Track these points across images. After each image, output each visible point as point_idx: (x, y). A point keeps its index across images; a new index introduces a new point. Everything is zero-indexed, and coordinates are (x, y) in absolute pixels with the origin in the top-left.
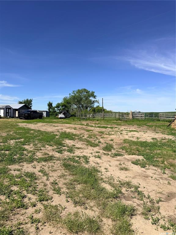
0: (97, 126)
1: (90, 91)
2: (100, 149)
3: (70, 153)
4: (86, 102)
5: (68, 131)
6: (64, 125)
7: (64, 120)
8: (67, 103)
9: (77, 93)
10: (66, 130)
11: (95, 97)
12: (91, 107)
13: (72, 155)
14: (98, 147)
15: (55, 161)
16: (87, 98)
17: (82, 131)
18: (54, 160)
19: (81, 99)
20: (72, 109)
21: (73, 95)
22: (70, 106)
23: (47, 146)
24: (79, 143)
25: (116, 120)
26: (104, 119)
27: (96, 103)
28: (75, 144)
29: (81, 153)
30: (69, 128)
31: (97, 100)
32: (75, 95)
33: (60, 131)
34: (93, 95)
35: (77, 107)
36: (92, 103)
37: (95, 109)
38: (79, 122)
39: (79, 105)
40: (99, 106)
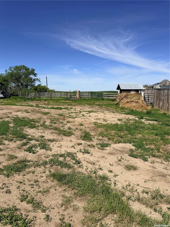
0: (49, 107)
2: (77, 138)
4: (26, 80)
5: (20, 115)
6: (9, 107)
7: (4, 100)
8: (4, 80)
9: (14, 70)
10: (16, 114)
11: (35, 75)
12: (32, 85)
13: (49, 153)
14: (73, 136)
16: (27, 76)
17: (39, 115)
19: (20, 77)
20: (10, 88)
21: (10, 71)
22: (8, 84)
23: (6, 142)
24: (46, 132)
25: (64, 99)
26: (51, 99)
27: (37, 81)
28: (43, 135)
29: (60, 148)
30: (19, 111)
31: (37, 79)
32: (13, 72)
33: (10, 115)
34: (33, 72)
35: (16, 85)
36: (33, 82)
37: (37, 88)
38: (25, 102)
39: (18, 83)
40: (40, 85)
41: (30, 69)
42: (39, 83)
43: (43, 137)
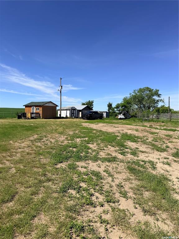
0: (162, 128)
1: (153, 90)
2: (169, 154)
3: (133, 156)
4: (148, 102)
5: (129, 132)
6: (124, 126)
7: (124, 121)
8: (127, 103)
9: (138, 92)
10: (127, 131)
11: (159, 96)
12: (154, 107)
13: (136, 158)
14: (166, 152)
15: (118, 163)
16: (150, 97)
17: (146, 134)
18: (117, 161)
19: (143, 99)
20: (133, 110)
21: (134, 94)
22: (131, 106)
23: (110, 147)
24: (143, 146)
27: (161, 102)
28: (138, 147)
29: (146, 158)
30: (130, 129)
31: (161, 99)
32: (136, 94)
33: (121, 132)
34: (157, 94)
35: (138, 107)
36: (156, 103)
37: (159, 109)
38: (141, 123)
39: (141, 105)
40: (164, 106)
41: (154, 90)
42: (163, 104)
43: (138, 148)
